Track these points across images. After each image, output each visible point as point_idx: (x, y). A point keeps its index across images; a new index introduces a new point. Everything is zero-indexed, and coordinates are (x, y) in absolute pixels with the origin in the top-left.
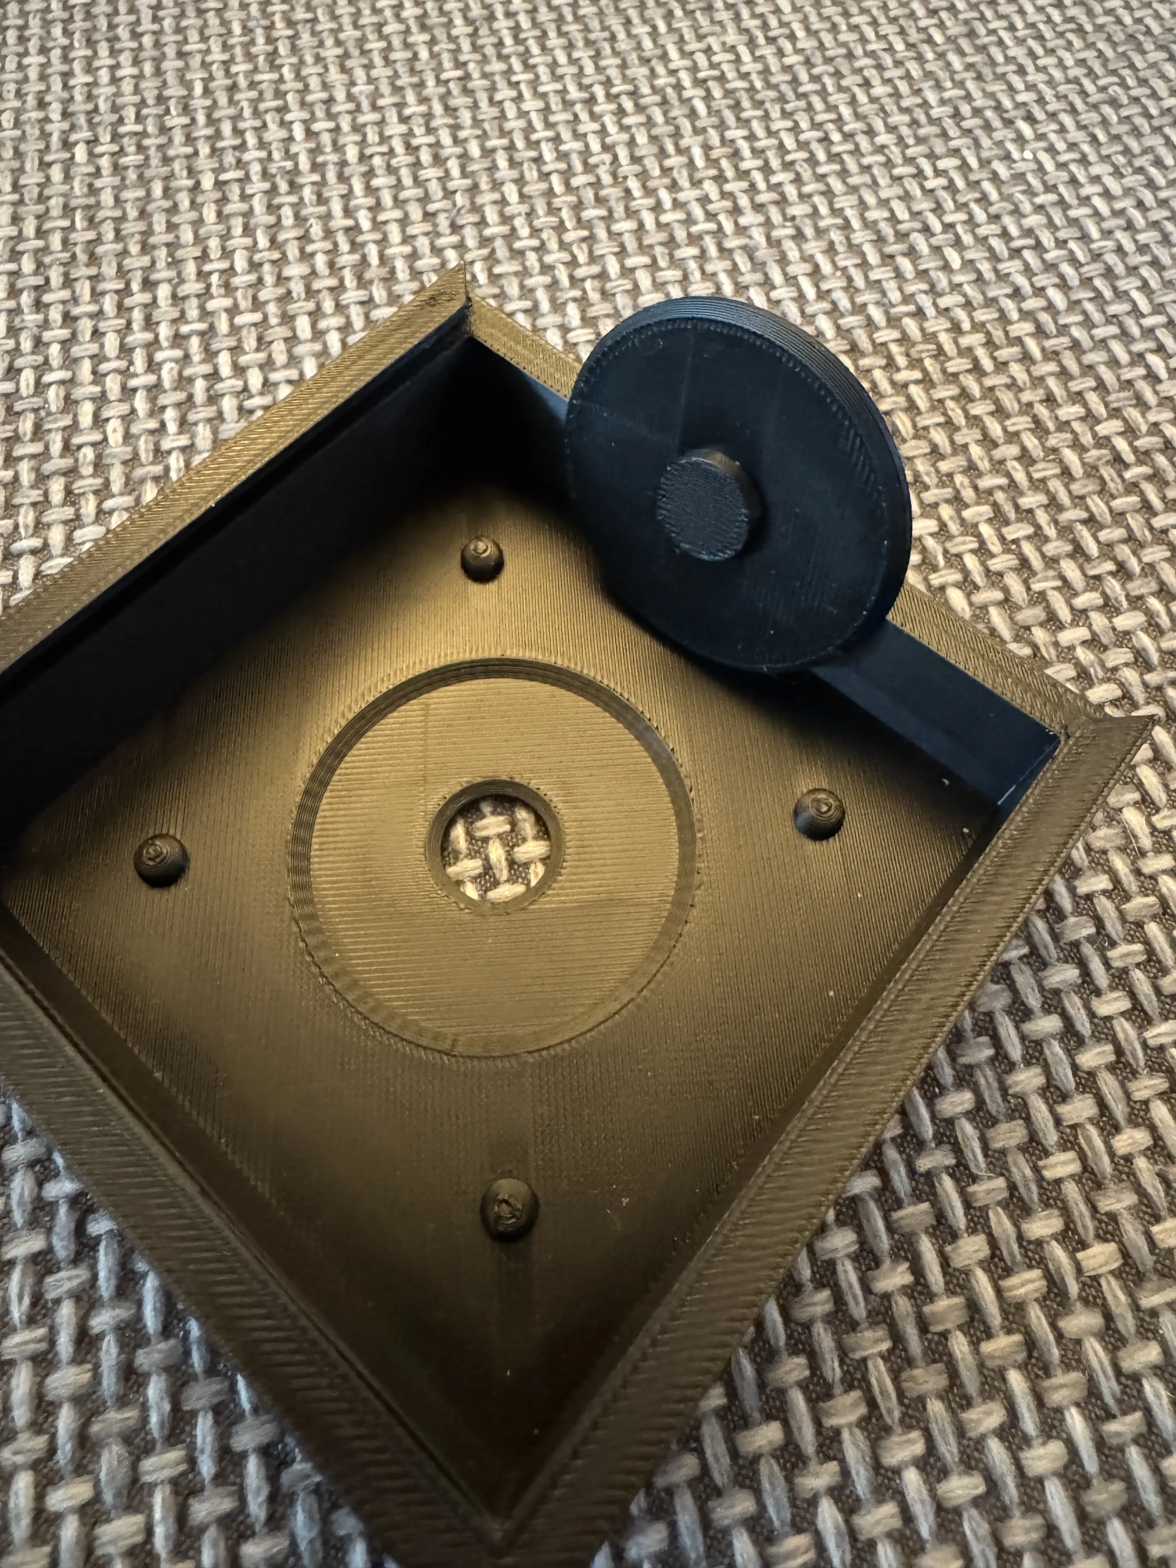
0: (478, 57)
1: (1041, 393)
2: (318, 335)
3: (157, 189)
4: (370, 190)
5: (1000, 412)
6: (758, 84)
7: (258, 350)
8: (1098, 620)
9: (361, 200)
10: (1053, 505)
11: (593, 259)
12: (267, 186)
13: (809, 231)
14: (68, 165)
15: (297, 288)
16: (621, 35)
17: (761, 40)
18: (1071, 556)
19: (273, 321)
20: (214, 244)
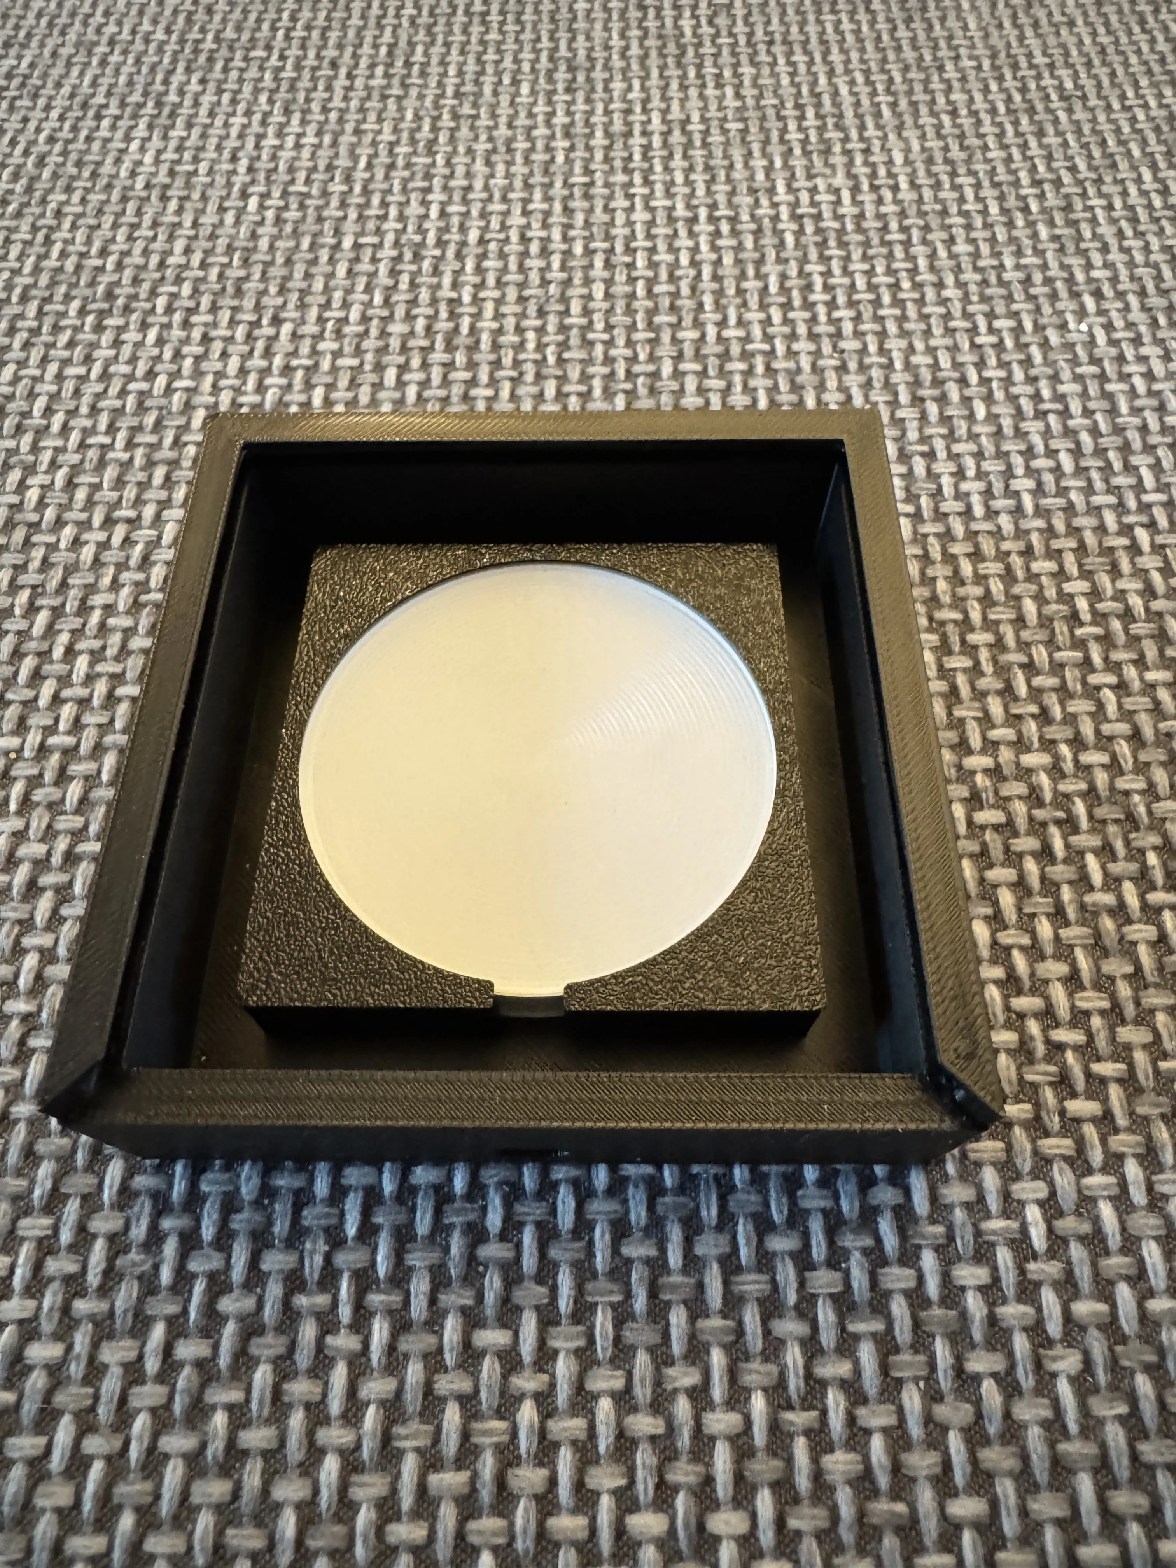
0: (606, 167)
1: (1021, 545)
2: (401, 384)
3: (306, 243)
4: (479, 270)
5: (976, 556)
8: (1006, 755)
9: (470, 277)
10: (999, 645)
11: (652, 358)
12: (395, 253)
13: (853, 365)
14: (241, 212)
15: (395, 343)
18: (1000, 693)
19: (367, 367)
20: (338, 295)
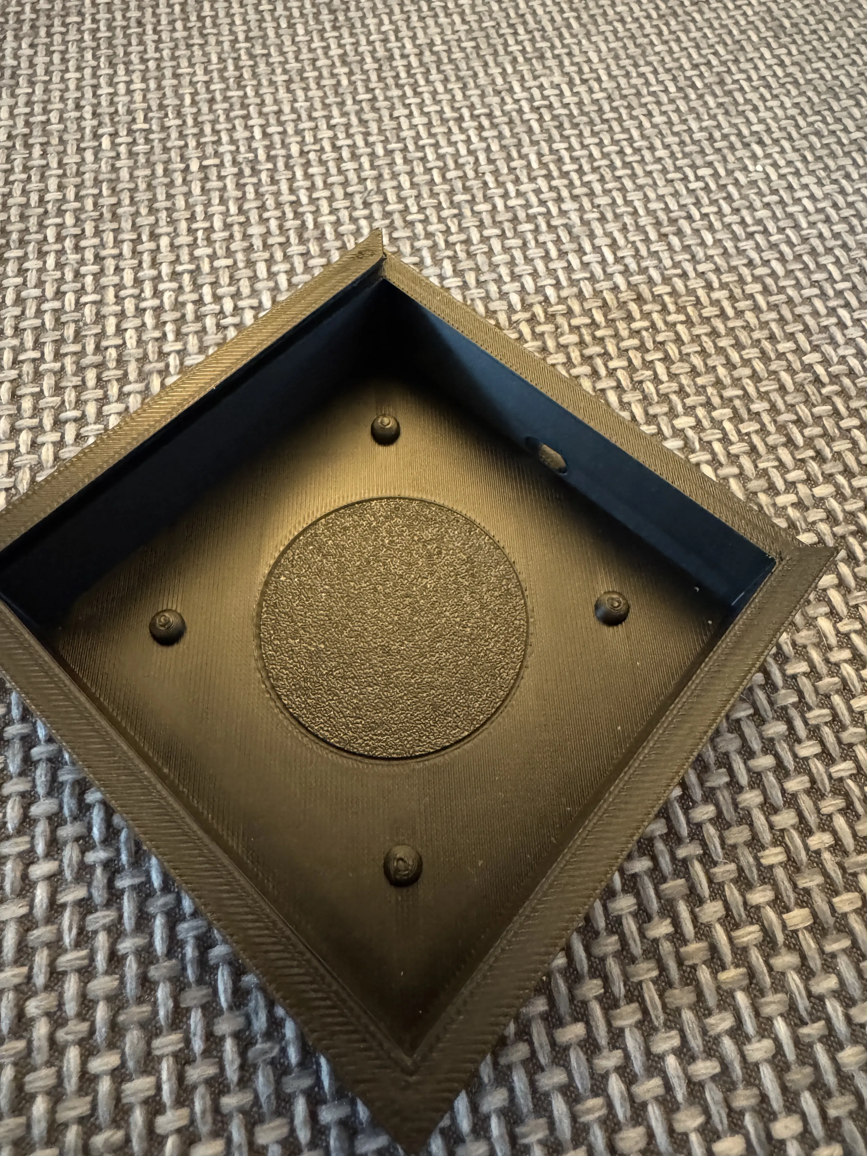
0: (381, 85)
1: (766, 333)
2: (272, 275)
3: (160, 170)
4: (308, 176)
5: (739, 346)
6: (576, 112)
7: (230, 285)
8: (803, 490)
9: (301, 182)
10: (773, 409)
11: (462, 229)
12: (235, 170)
13: (609, 216)
14: (97, 150)
15: (257, 243)
16: (481, 74)
17: (577, 81)
18: (785, 445)
19: (241, 265)
20: (199, 209)
